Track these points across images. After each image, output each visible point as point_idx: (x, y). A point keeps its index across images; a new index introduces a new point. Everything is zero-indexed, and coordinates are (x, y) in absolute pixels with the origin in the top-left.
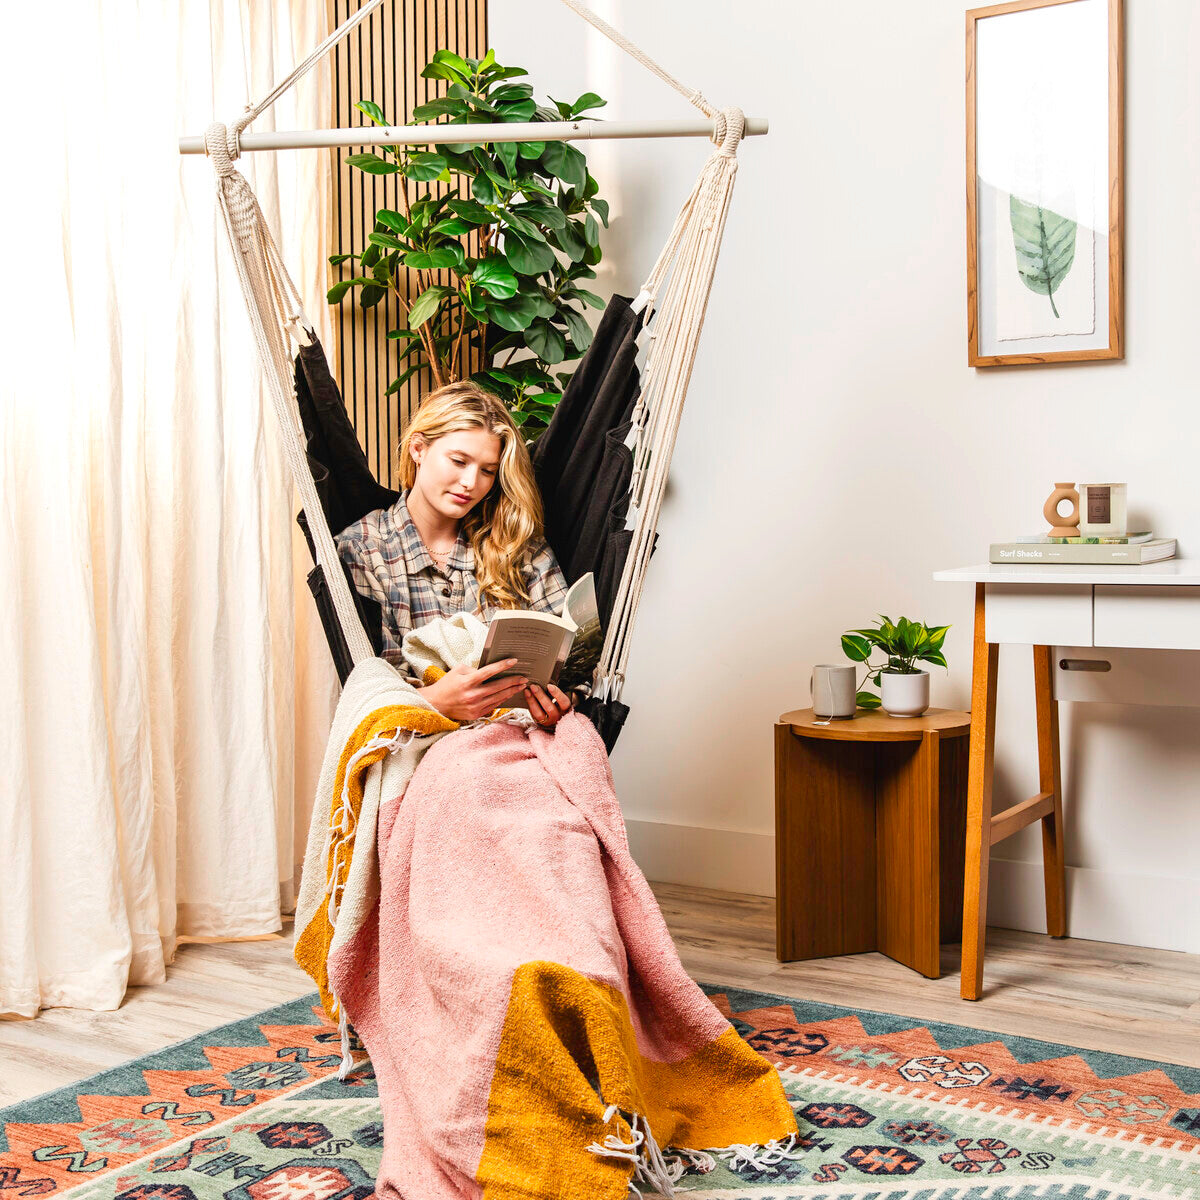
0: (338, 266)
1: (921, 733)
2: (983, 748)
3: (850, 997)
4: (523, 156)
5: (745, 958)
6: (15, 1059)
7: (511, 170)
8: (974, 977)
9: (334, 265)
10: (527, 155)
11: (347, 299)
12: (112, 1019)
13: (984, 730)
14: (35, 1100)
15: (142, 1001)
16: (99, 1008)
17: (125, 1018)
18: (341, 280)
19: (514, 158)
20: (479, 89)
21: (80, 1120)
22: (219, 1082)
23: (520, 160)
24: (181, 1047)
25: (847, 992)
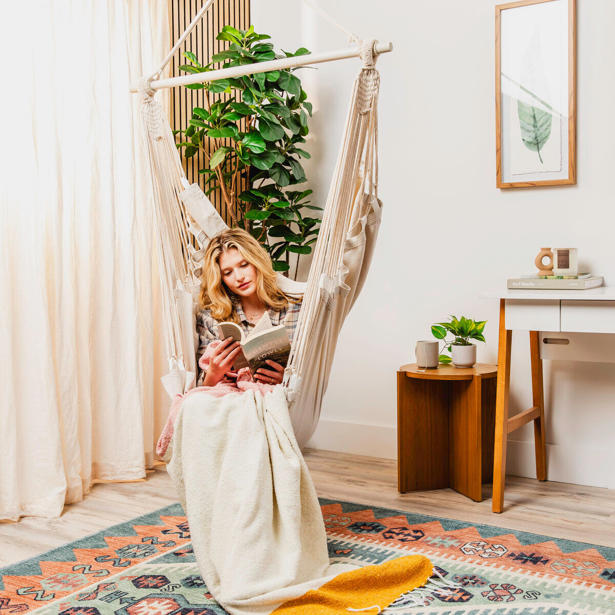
1: (472, 376)
2: (504, 384)
3: (436, 511)
4: (268, 80)
5: (382, 491)
6: (8, 543)
7: (262, 87)
8: (499, 501)
10: (270, 80)
12: (58, 522)
13: (504, 374)
14: (18, 564)
15: (73, 513)
16: (50, 516)
17: (64, 521)
19: (263, 81)
20: (246, 46)
21: (40, 574)
22: (112, 555)
23: (266, 82)
24: (93, 537)
25: (434, 508)
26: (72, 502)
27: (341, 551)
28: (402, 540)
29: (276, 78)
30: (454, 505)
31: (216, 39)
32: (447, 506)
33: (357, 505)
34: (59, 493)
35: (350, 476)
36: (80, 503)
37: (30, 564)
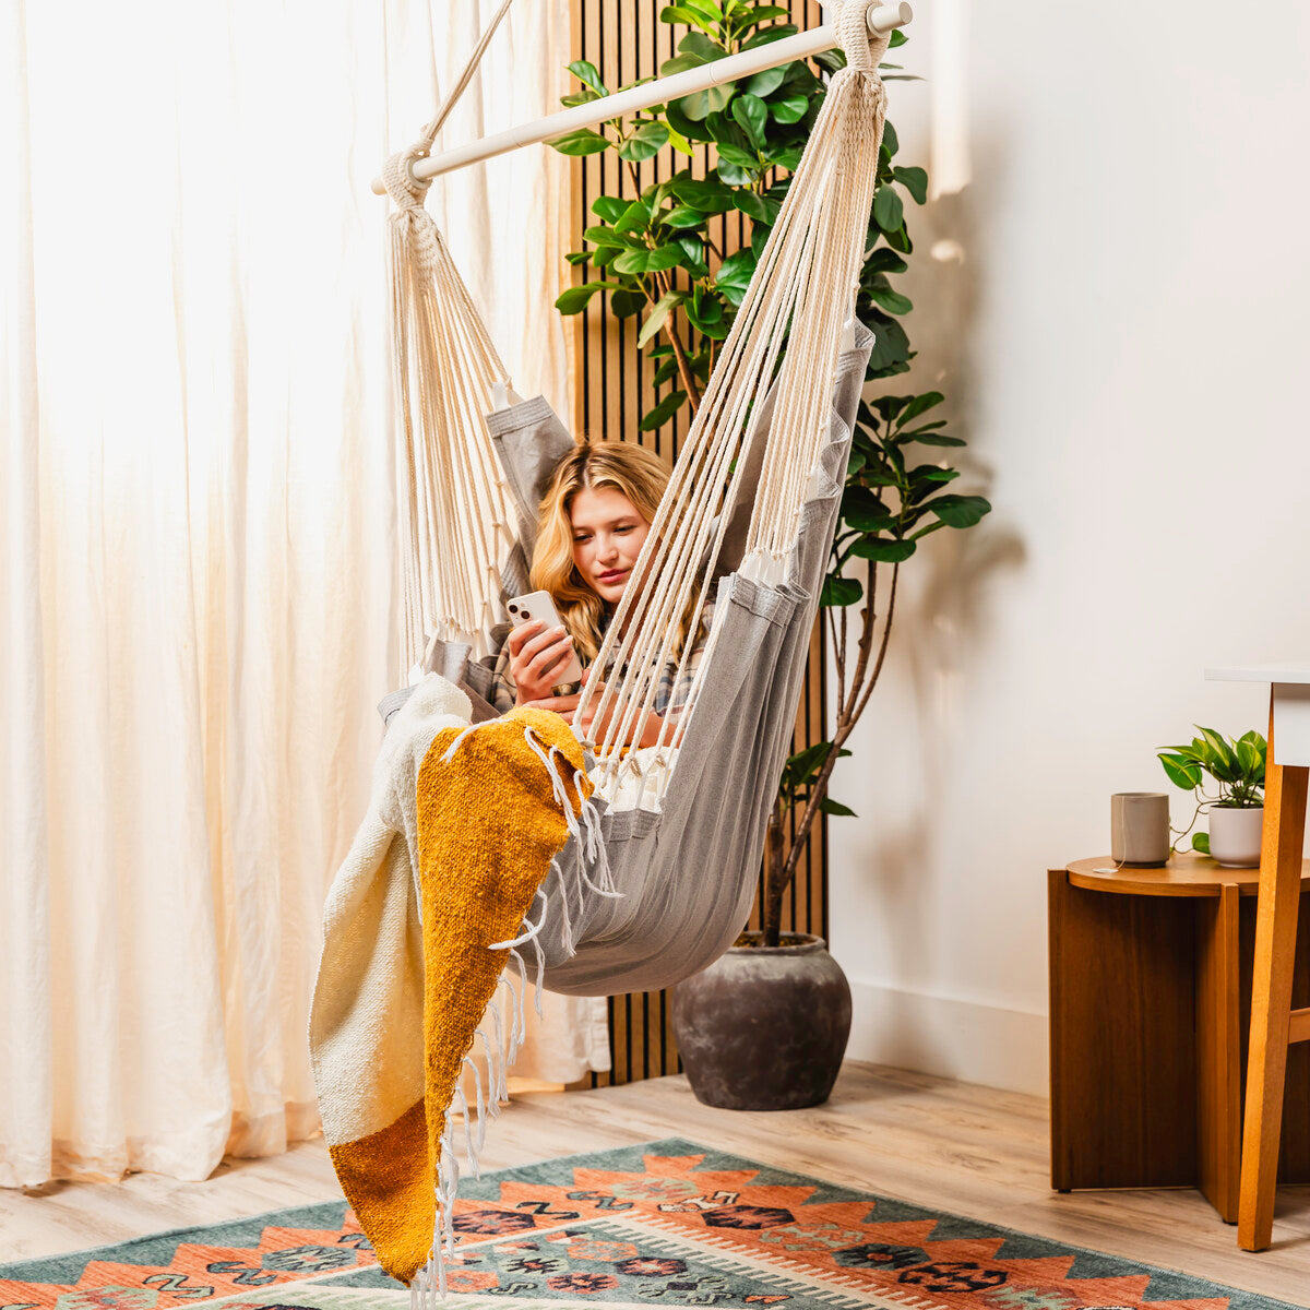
0: (581, 266)
1: (1219, 887)
2: (1273, 909)
3: (1106, 1238)
4: (779, 120)
5: (1015, 1184)
6: (59, 1221)
7: (760, 139)
8: (1253, 1220)
9: (574, 264)
10: (784, 118)
11: (594, 305)
12: (197, 1191)
13: (1274, 884)
14: (43, 1260)
15: (244, 1175)
16: (184, 1177)
17: (211, 1191)
18: (585, 282)
19: (762, 124)
20: (731, 35)
21: (73, 1283)
22: (251, 1261)
23: (770, 123)
24: (242, 1224)
25: (1100, 1230)
26: (261, 1153)
27: (760, 1298)
28: (932, 1289)
29: (796, 114)
30: (1168, 1228)
31: (663, 21)
32: (1148, 1230)
33: (911, 1208)
34: (209, 1125)
35: (972, 1144)
36: (280, 1158)
37: (66, 1264)
